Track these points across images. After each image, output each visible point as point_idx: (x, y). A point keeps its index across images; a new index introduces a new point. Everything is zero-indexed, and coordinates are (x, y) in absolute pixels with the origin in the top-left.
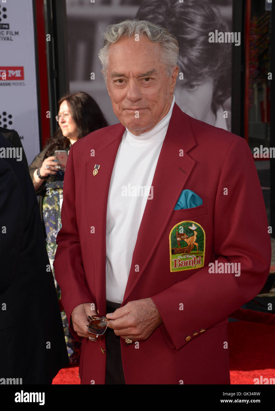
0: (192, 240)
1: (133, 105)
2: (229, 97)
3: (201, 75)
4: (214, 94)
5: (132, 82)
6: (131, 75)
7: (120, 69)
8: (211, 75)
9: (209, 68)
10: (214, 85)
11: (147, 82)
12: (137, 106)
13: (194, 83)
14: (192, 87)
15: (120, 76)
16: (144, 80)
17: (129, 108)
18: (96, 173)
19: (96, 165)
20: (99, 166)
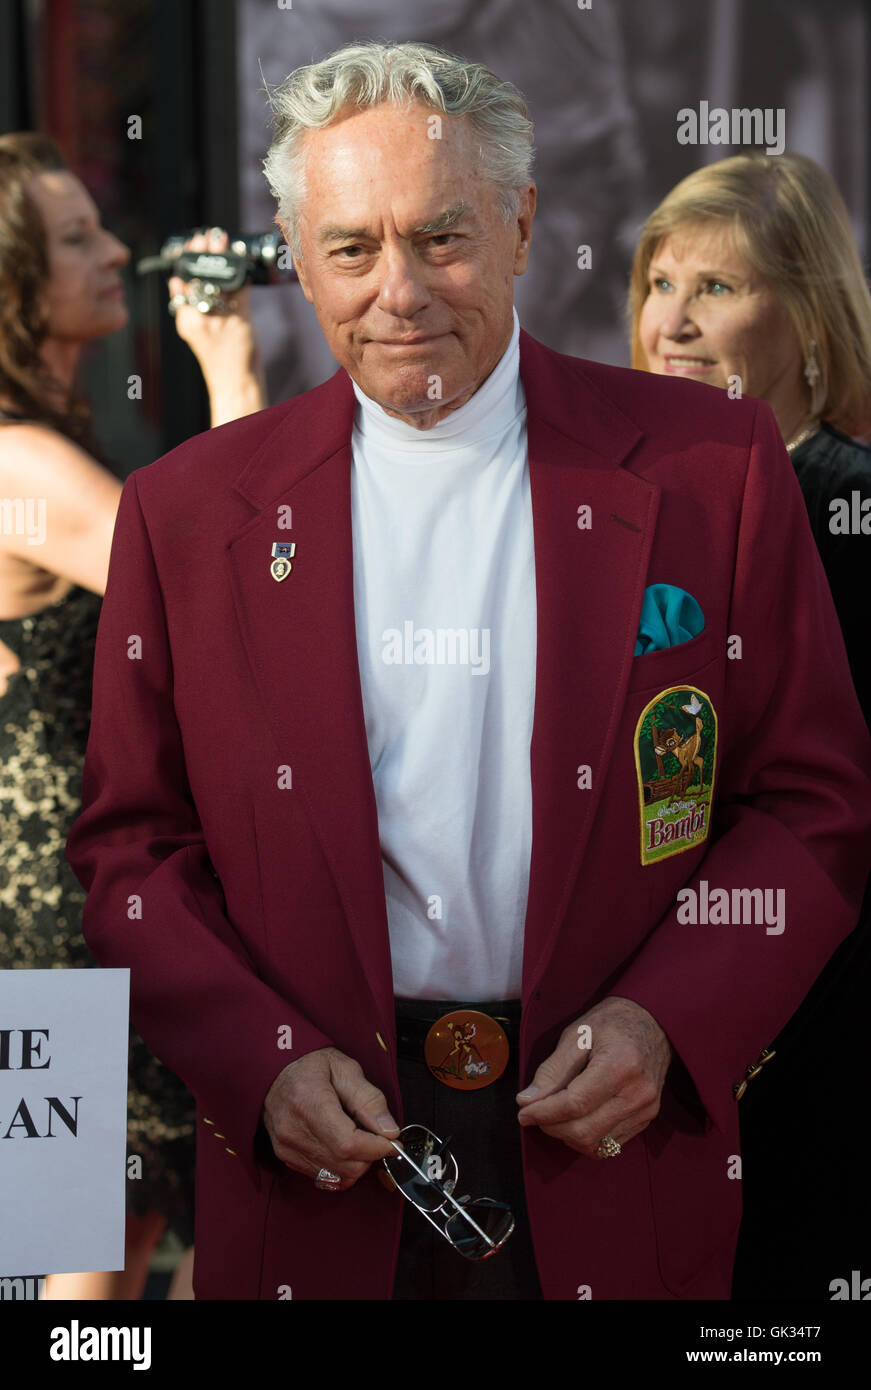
1: (404, 329)
7: (350, 214)
11: (442, 250)
15: (352, 235)
16: (432, 243)
18: (285, 569)
19: (275, 544)
20: (293, 545)
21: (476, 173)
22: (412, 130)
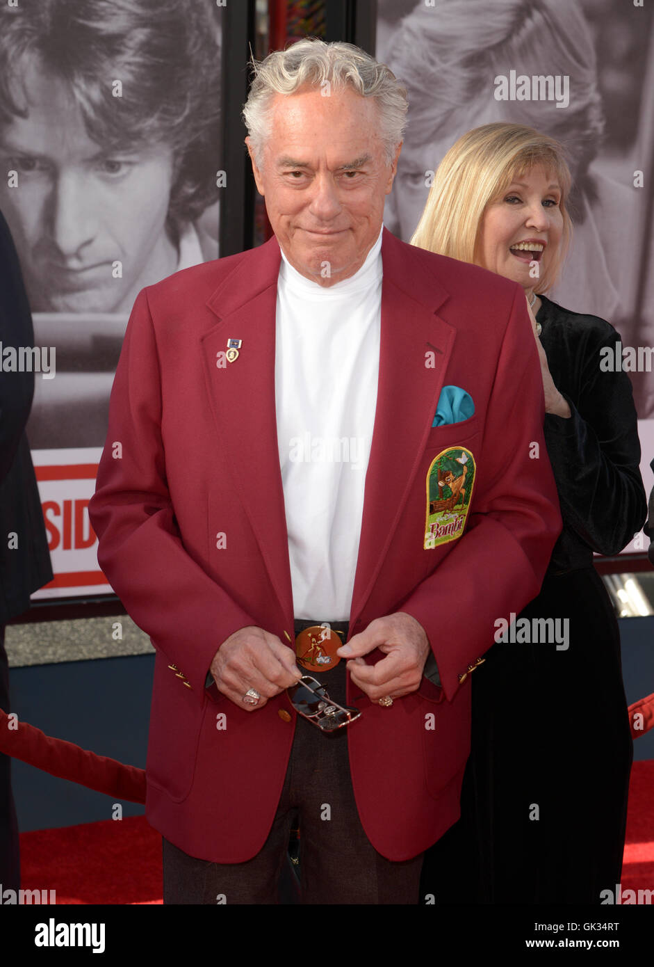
1: (323, 226)
2: (213, 202)
3: (138, 135)
4: (174, 191)
5: (321, 180)
6: (322, 166)
7: (299, 152)
8: (164, 139)
9: (160, 119)
10: (174, 166)
12: (331, 226)
13: (120, 158)
14: (113, 166)
15: (299, 165)
16: (345, 176)
17: (314, 229)
18: (235, 355)
19: (229, 340)
20: (240, 341)
21: (376, 135)
22: (343, 105)
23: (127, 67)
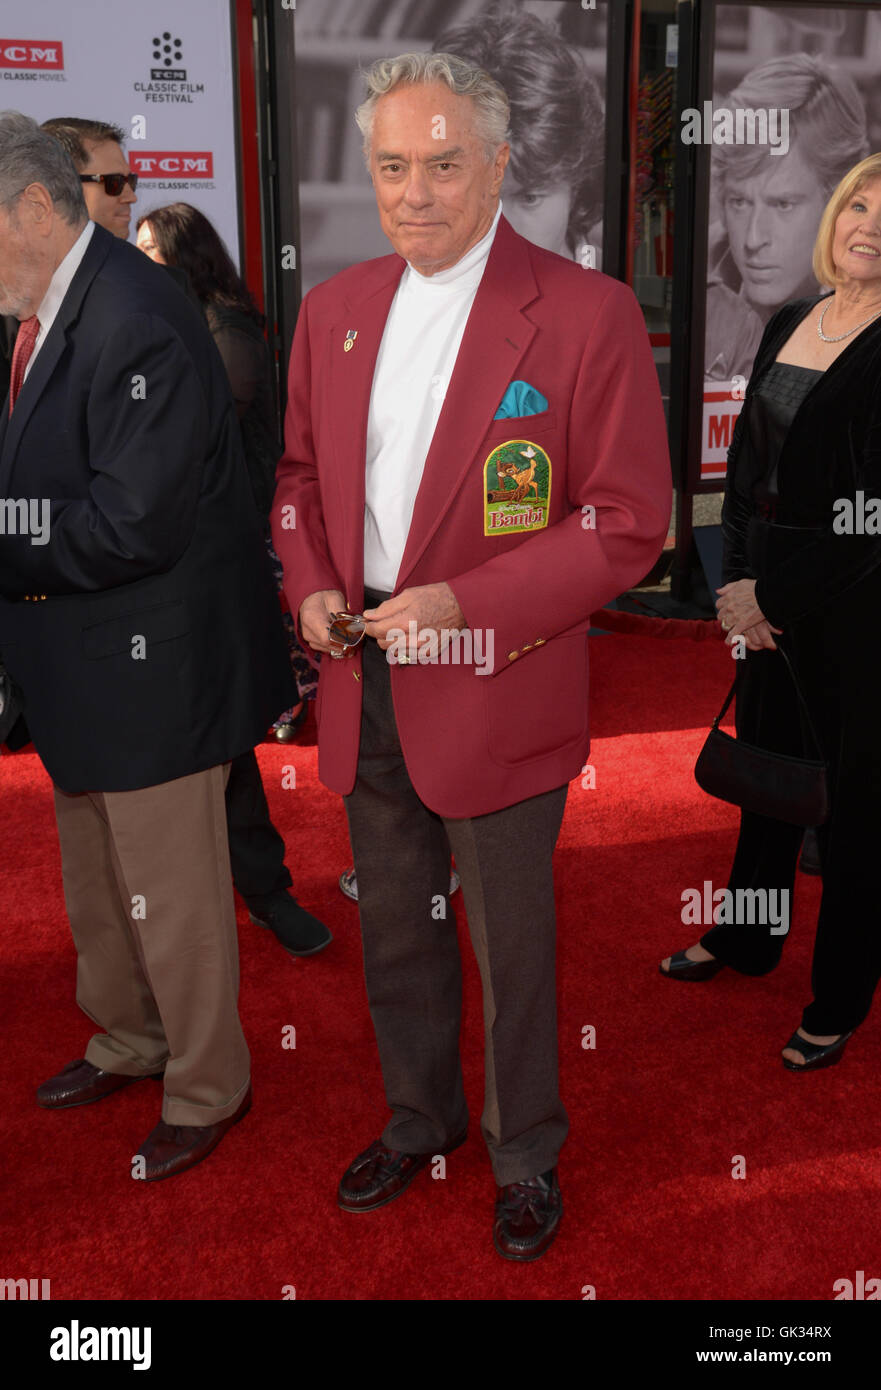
0: (525, 477)
1: (416, 216)
2: (599, 221)
3: (548, 176)
4: (572, 214)
5: (415, 171)
6: (413, 157)
7: (394, 145)
8: (565, 179)
9: (563, 165)
10: (572, 197)
11: (444, 173)
12: (424, 217)
13: (535, 193)
14: (530, 198)
15: (393, 158)
16: (439, 168)
18: (350, 346)
20: (356, 333)
22: (434, 100)
23: (542, 131)
